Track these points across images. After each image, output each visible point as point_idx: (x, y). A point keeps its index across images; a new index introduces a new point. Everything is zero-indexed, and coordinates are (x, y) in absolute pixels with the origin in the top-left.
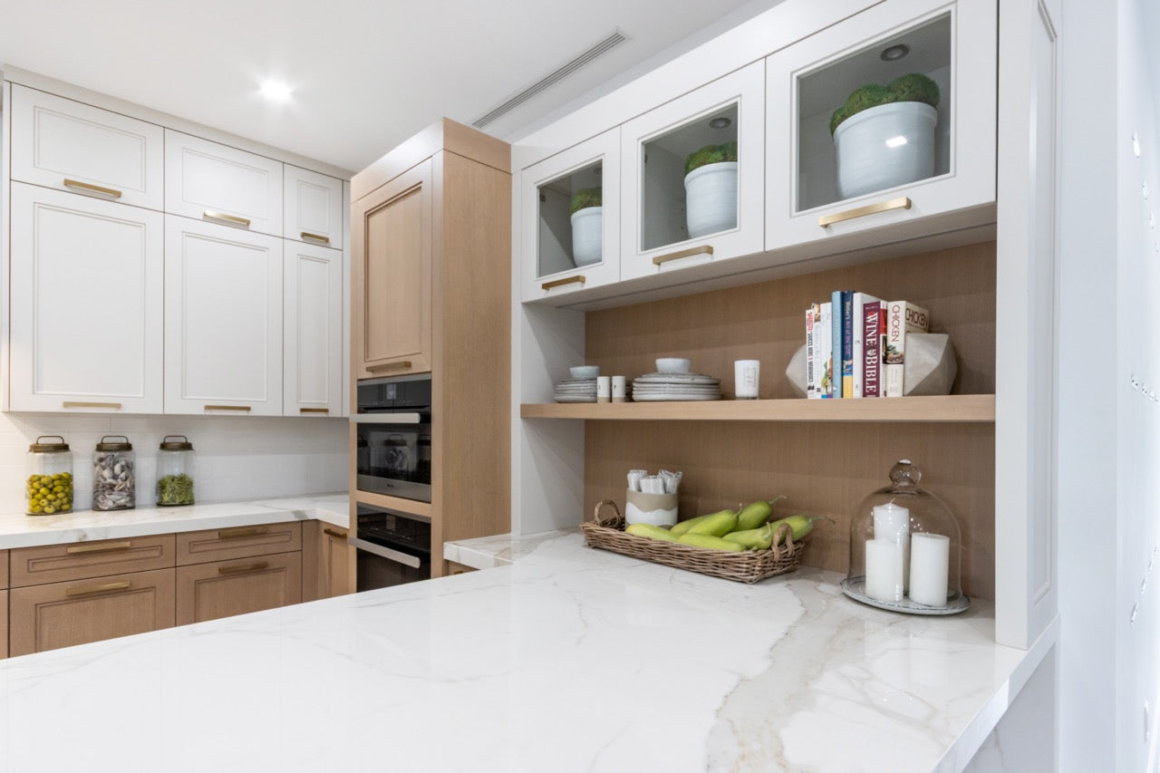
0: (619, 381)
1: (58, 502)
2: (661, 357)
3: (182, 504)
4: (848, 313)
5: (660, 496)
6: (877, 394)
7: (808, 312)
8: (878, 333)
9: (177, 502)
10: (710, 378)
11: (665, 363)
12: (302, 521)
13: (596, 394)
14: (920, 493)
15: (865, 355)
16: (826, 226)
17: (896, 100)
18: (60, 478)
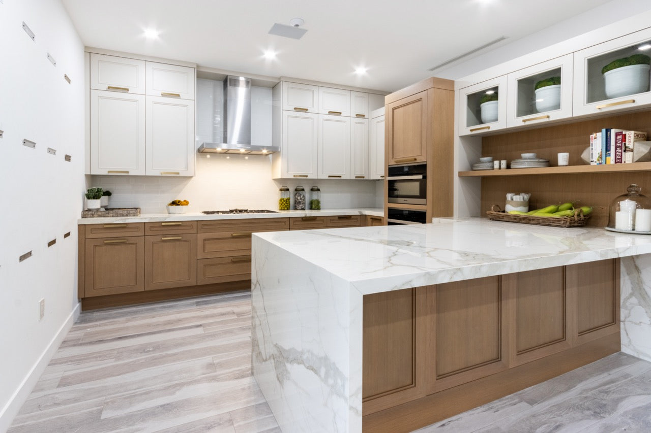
0: (504, 163)
2: (523, 153)
3: (317, 208)
4: (608, 136)
5: (521, 202)
6: (621, 162)
7: (591, 136)
8: (622, 142)
9: (315, 208)
10: (545, 159)
11: (525, 155)
12: (361, 215)
13: (493, 167)
14: (641, 195)
15: (616, 149)
16: (599, 109)
17: (630, 64)
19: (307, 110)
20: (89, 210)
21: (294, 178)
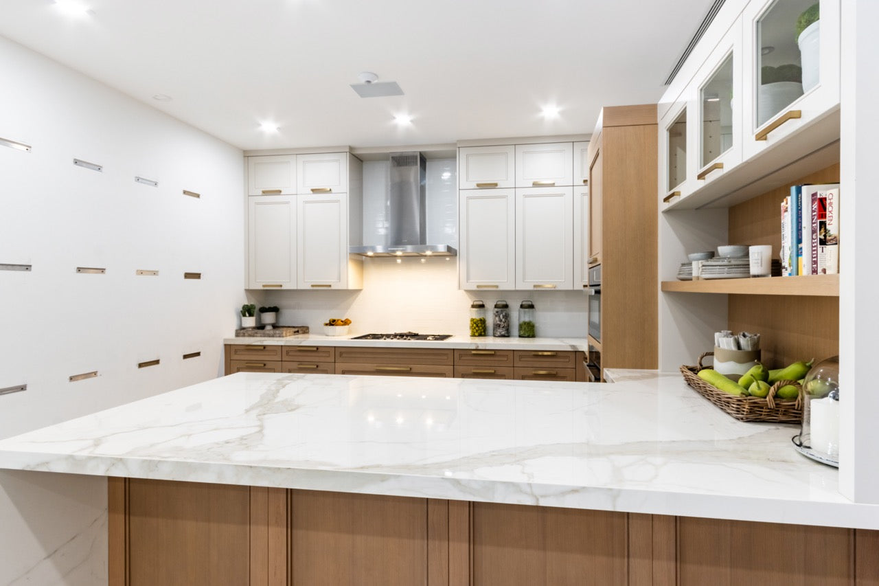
1: (479, 331)
3: (528, 337)
4: (800, 205)
6: (817, 272)
7: (782, 205)
9: (527, 335)
12: (576, 352)
15: (812, 238)
18: (481, 320)
19: (496, 185)
20: (244, 329)
21: (477, 289)
